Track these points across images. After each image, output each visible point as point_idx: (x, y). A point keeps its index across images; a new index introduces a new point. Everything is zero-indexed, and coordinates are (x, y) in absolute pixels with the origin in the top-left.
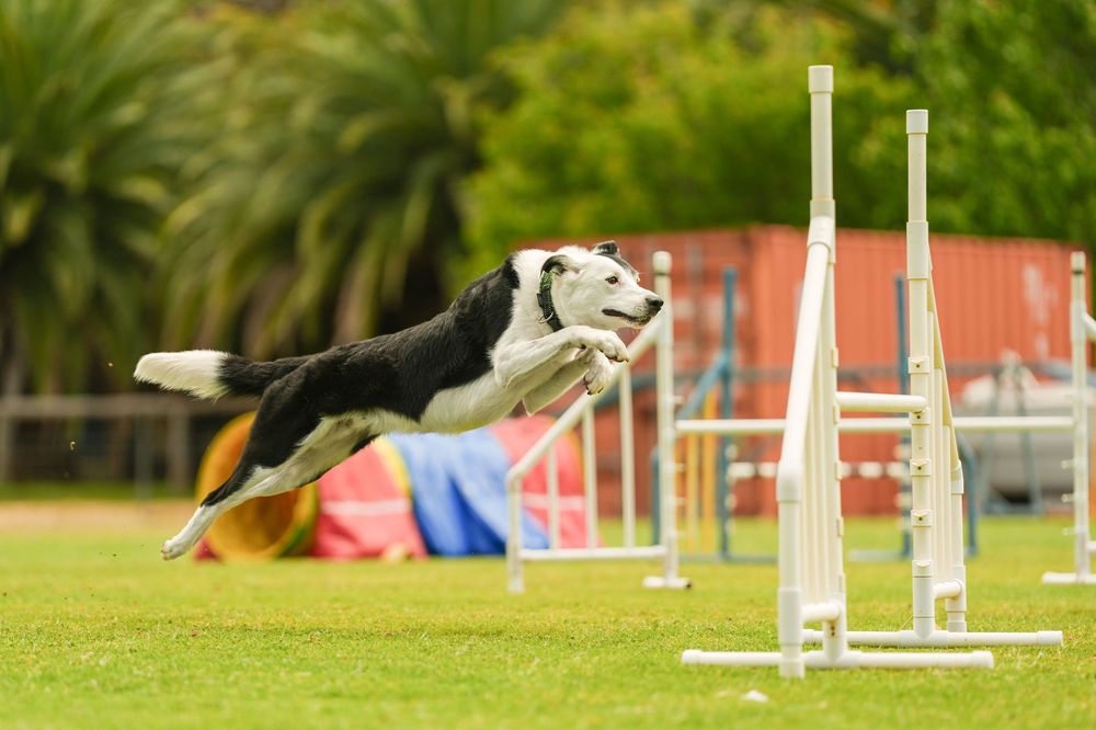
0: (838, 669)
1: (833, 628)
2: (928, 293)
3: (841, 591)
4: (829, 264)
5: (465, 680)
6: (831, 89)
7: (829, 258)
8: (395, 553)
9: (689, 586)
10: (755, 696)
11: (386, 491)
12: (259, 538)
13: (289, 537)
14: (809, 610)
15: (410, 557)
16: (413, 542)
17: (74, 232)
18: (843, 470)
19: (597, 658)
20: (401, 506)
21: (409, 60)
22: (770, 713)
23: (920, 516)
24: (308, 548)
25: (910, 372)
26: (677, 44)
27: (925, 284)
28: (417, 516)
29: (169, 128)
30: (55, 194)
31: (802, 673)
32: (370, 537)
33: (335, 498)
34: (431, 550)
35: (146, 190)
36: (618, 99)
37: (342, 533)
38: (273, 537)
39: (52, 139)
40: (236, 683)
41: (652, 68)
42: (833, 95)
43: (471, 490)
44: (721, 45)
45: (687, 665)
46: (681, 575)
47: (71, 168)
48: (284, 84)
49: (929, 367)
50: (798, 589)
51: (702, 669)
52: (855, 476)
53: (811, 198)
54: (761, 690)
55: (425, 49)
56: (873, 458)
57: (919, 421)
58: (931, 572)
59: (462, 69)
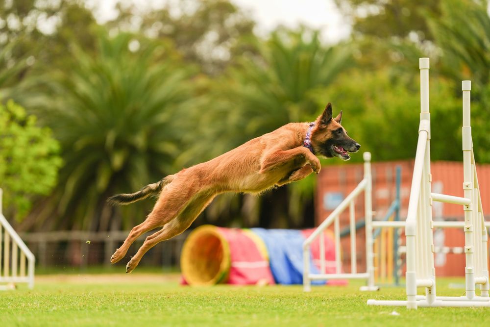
0: (432, 307)
1: (430, 291)
2: (471, 156)
3: (433, 275)
4: (427, 139)
5: (275, 309)
6: (429, 68)
7: (428, 137)
8: (262, 283)
9: (378, 290)
10: (394, 313)
11: (259, 258)
12: (207, 277)
13: (218, 276)
14: (419, 281)
15: (268, 284)
16: (269, 279)
17: (141, 166)
18: (446, 250)
19: (332, 304)
20: (264, 264)
21: (274, 96)
22: (399, 318)
23: (468, 248)
24: (226, 280)
25: (464, 188)
26: (383, 89)
27: (470, 152)
28: (271, 268)
29: (178, 123)
30: (132, 150)
31: (416, 308)
32: (252, 277)
33: (238, 260)
34: (276, 281)
35: (168, 148)
36: (358, 111)
37: (240, 274)
38: (212, 276)
39: (131, 127)
40: (180, 310)
41: (373, 97)
42: (429, 70)
43: (294, 258)
44: (401, 89)
45: (369, 305)
46: (375, 285)
47: (140, 140)
48: (223, 104)
49: (472, 186)
50: (414, 272)
51: (375, 306)
52: (451, 253)
53: (420, 112)
54: (398, 312)
55: (281, 91)
56: (458, 246)
57: (468, 209)
58: (473, 272)
59: (296, 98)
